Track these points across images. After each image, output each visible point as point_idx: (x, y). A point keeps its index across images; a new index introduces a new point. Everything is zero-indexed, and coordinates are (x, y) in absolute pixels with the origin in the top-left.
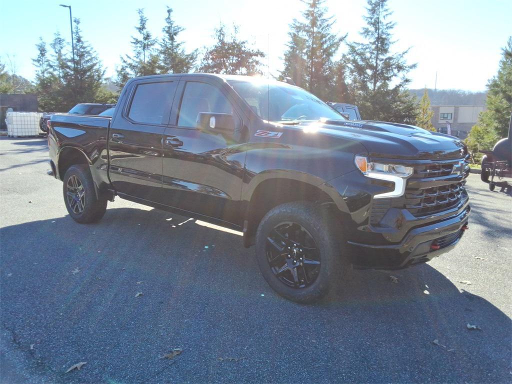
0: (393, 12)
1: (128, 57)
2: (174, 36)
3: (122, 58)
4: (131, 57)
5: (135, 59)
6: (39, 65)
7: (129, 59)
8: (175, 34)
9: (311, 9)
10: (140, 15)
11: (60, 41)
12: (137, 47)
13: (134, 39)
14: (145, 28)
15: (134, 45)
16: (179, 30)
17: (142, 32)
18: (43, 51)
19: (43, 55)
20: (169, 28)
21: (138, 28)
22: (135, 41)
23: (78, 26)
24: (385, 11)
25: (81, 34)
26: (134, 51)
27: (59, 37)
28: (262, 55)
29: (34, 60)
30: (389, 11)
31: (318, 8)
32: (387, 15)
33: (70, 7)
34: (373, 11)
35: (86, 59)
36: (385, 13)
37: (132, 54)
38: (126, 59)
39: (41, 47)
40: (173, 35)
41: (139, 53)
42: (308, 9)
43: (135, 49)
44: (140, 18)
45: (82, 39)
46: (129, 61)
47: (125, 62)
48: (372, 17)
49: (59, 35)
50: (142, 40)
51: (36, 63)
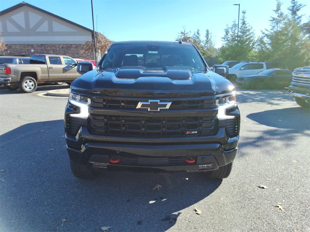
1: (266, 30)
2: (297, 12)
3: (262, 31)
4: (268, 30)
5: (270, 31)
6: (224, 40)
7: (267, 31)
8: (298, 10)
10: (278, 1)
11: (235, 26)
12: (273, 23)
13: (272, 18)
14: (280, 10)
15: (271, 22)
16: (301, 7)
17: (278, 12)
18: (227, 32)
19: (227, 34)
20: (293, 6)
21: (275, 11)
22: (272, 19)
23: (244, 15)
25: (245, 20)
26: (271, 25)
27: (235, 23)
29: (222, 38)
33: (239, 5)
35: (247, 34)
37: (269, 28)
38: (264, 31)
39: (227, 30)
40: (295, 12)
41: (274, 27)
43: (272, 24)
44: (277, 3)
45: (246, 23)
46: (267, 33)
47: (263, 33)
49: (235, 22)
50: (277, 18)
51: (223, 40)
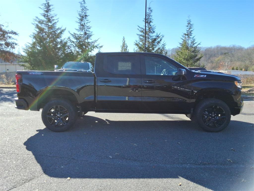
0: (90, 22)
9: (46, 13)
24: (87, 21)
28: (15, 33)
30: (89, 21)
31: (50, 13)
32: (88, 22)
34: (82, 20)
36: (87, 22)
42: (44, 13)
48: (81, 22)
